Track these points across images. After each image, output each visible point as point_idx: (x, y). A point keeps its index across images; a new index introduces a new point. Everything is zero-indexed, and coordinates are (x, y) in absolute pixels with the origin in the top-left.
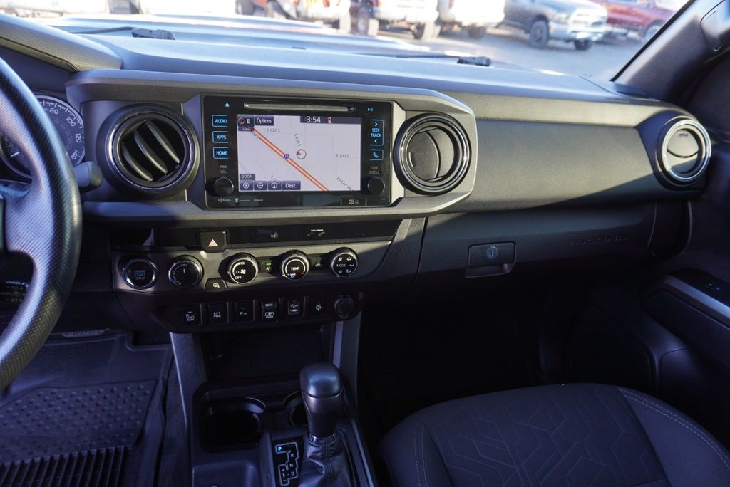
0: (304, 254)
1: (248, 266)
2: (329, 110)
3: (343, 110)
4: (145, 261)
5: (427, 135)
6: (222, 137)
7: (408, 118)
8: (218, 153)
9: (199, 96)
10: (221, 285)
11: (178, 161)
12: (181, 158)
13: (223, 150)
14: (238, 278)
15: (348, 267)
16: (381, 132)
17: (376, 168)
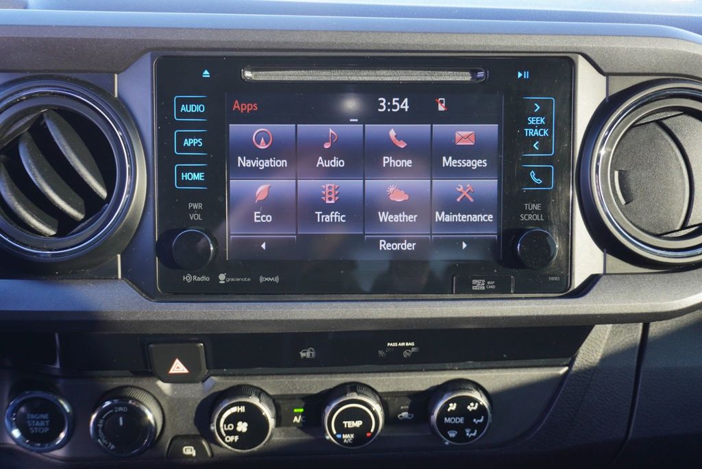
0: (374, 391)
1: (253, 415)
2: (428, 79)
3: (459, 79)
4: (50, 397)
5: (659, 130)
6: (194, 141)
7: (610, 94)
8: (186, 176)
9: (147, 57)
10: (199, 449)
11: (103, 193)
12: (109, 184)
13: (196, 170)
14: (231, 439)
15: (468, 423)
16: (547, 125)
17: (537, 207)
